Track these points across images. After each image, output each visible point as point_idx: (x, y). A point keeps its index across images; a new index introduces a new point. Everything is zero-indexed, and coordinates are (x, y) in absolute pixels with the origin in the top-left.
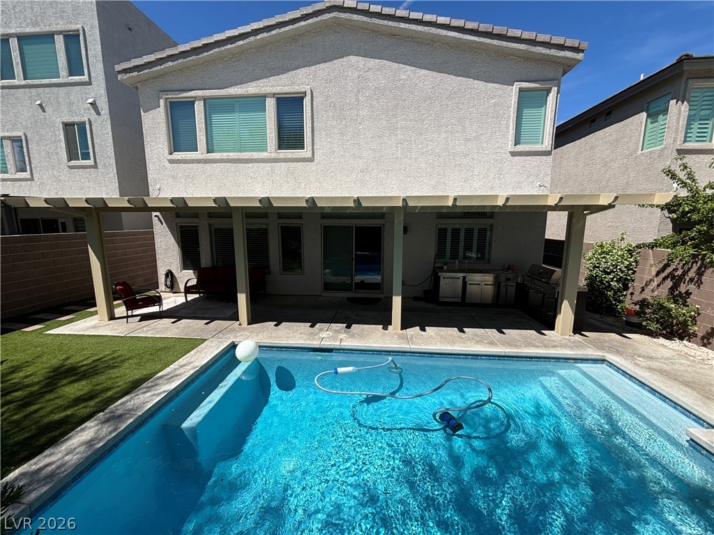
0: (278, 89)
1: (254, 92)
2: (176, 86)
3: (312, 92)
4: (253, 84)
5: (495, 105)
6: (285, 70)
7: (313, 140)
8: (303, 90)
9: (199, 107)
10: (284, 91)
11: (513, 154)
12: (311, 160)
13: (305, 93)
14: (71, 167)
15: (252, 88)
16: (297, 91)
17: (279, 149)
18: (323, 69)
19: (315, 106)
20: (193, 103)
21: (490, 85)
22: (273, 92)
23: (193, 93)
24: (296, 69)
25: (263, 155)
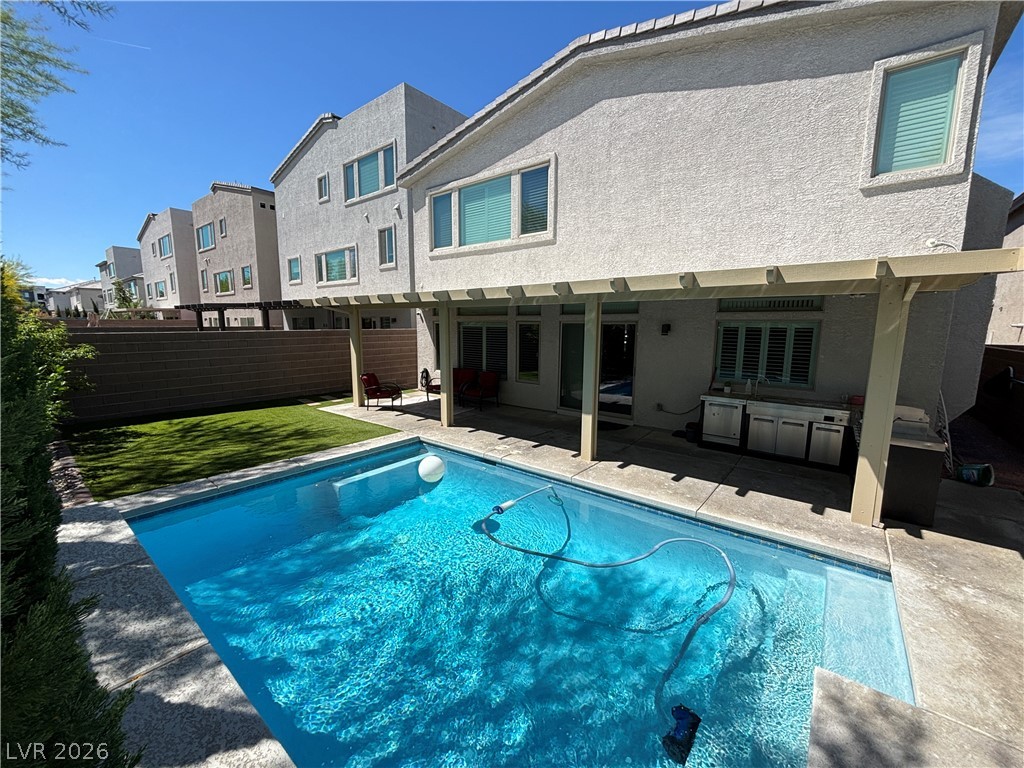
0: (523, 164)
1: (500, 172)
2: (438, 182)
3: (557, 159)
4: (501, 163)
5: (830, 113)
6: (530, 139)
7: (556, 217)
8: (547, 158)
9: (455, 198)
10: (528, 165)
11: (869, 193)
12: (553, 242)
13: (549, 161)
14: (382, 270)
15: (498, 169)
16: (540, 161)
17: (522, 234)
18: (570, 127)
19: (559, 175)
20: (451, 194)
21: (822, 81)
22: (518, 167)
23: (450, 186)
24: (542, 134)
25: (506, 242)
